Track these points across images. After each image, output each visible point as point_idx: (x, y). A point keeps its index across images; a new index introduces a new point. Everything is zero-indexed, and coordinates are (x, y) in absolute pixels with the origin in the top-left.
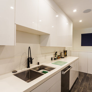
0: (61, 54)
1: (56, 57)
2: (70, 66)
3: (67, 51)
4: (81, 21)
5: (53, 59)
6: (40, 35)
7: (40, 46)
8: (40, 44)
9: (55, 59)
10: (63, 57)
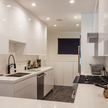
0: (34, 63)
1: (29, 66)
2: (44, 73)
3: (40, 60)
4: (55, 26)
5: (27, 68)
6: (15, 44)
7: (16, 55)
8: (15, 52)
9: (29, 69)
10: (36, 66)
